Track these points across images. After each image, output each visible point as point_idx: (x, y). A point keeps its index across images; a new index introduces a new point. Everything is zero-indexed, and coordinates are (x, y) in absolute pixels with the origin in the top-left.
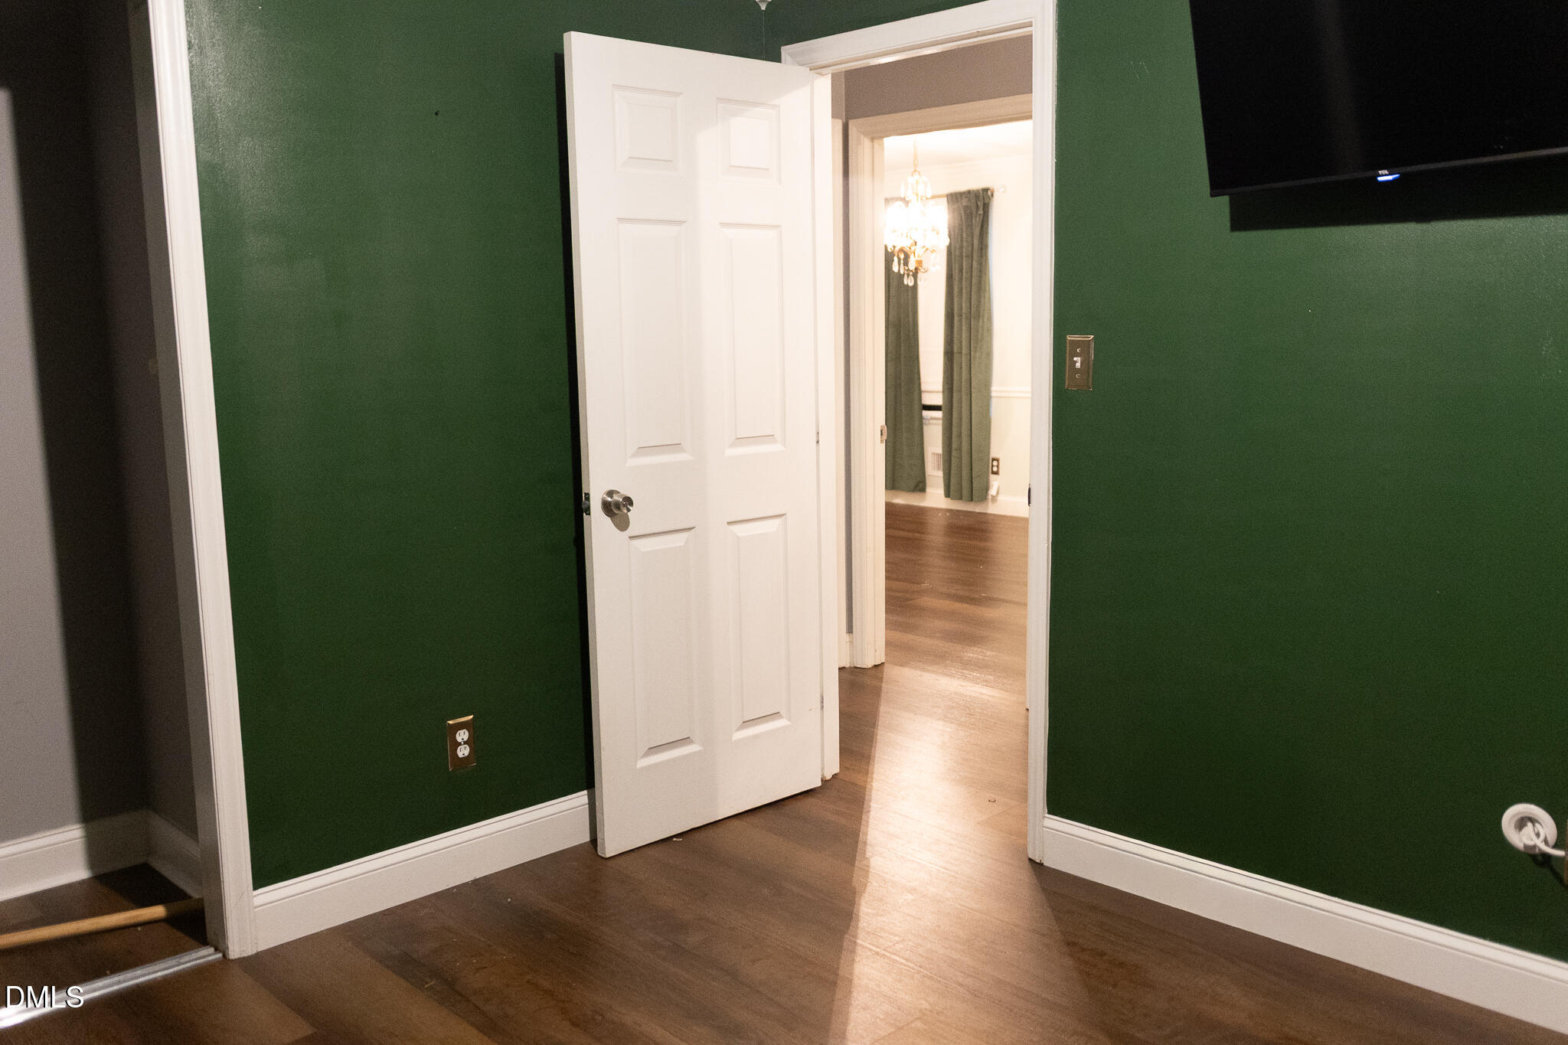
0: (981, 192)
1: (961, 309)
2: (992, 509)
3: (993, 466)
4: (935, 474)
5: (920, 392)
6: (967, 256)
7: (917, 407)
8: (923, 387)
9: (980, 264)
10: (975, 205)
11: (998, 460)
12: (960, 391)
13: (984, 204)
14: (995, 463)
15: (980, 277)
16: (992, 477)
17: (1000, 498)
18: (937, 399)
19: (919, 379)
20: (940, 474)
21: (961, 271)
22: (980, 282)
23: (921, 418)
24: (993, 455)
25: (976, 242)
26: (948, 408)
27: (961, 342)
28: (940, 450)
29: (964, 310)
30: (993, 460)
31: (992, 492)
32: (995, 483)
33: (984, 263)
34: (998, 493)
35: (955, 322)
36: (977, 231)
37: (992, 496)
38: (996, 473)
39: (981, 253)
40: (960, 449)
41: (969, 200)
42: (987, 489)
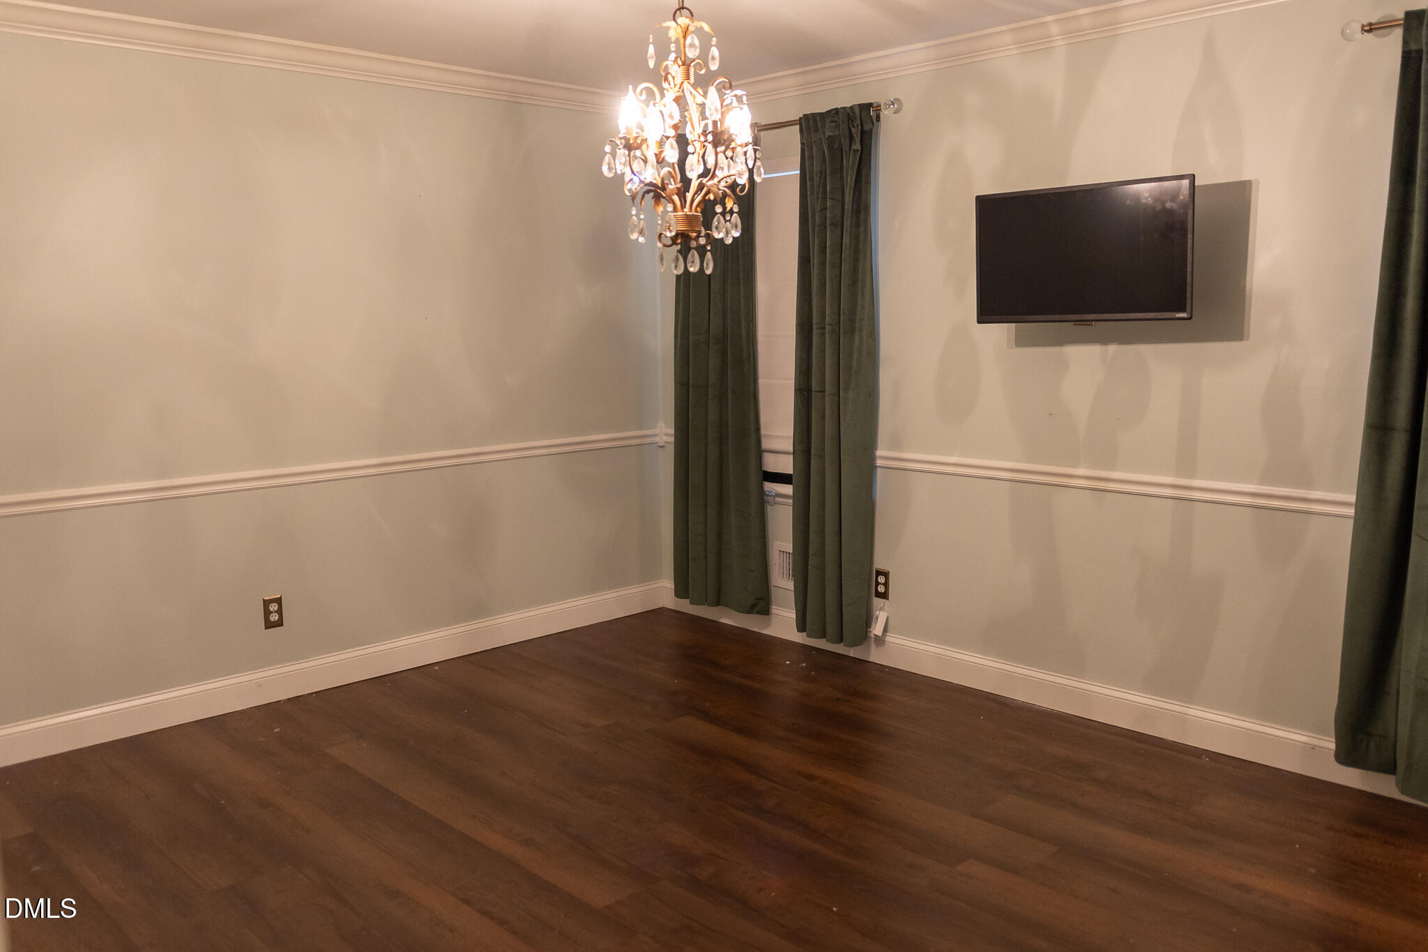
0: (857, 112)
1: (824, 317)
2: (876, 656)
3: (877, 584)
4: (783, 583)
5: (760, 452)
6: (833, 225)
7: (754, 477)
8: (766, 444)
9: (856, 238)
10: (847, 133)
11: (886, 575)
12: (822, 457)
13: (862, 132)
14: (881, 579)
15: (856, 260)
16: (877, 602)
17: (890, 638)
18: (786, 465)
19: (758, 429)
20: (790, 585)
21: (823, 249)
22: (855, 270)
23: (762, 493)
24: (879, 563)
25: (848, 199)
26: (802, 478)
27: (824, 374)
28: (789, 547)
29: (828, 320)
30: (879, 573)
31: (877, 629)
32: (882, 614)
33: (862, 237)
34: (885, 630)
35: (814, 337)
36: (850, 181)
37: (875, 635)
38: (884, 596)
39: (858, 218)
40: (822, 553)
41: (838, 126)
42: (868, 621)
